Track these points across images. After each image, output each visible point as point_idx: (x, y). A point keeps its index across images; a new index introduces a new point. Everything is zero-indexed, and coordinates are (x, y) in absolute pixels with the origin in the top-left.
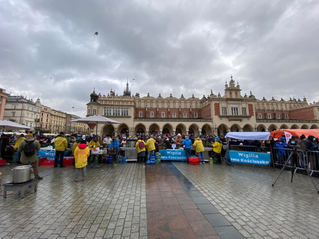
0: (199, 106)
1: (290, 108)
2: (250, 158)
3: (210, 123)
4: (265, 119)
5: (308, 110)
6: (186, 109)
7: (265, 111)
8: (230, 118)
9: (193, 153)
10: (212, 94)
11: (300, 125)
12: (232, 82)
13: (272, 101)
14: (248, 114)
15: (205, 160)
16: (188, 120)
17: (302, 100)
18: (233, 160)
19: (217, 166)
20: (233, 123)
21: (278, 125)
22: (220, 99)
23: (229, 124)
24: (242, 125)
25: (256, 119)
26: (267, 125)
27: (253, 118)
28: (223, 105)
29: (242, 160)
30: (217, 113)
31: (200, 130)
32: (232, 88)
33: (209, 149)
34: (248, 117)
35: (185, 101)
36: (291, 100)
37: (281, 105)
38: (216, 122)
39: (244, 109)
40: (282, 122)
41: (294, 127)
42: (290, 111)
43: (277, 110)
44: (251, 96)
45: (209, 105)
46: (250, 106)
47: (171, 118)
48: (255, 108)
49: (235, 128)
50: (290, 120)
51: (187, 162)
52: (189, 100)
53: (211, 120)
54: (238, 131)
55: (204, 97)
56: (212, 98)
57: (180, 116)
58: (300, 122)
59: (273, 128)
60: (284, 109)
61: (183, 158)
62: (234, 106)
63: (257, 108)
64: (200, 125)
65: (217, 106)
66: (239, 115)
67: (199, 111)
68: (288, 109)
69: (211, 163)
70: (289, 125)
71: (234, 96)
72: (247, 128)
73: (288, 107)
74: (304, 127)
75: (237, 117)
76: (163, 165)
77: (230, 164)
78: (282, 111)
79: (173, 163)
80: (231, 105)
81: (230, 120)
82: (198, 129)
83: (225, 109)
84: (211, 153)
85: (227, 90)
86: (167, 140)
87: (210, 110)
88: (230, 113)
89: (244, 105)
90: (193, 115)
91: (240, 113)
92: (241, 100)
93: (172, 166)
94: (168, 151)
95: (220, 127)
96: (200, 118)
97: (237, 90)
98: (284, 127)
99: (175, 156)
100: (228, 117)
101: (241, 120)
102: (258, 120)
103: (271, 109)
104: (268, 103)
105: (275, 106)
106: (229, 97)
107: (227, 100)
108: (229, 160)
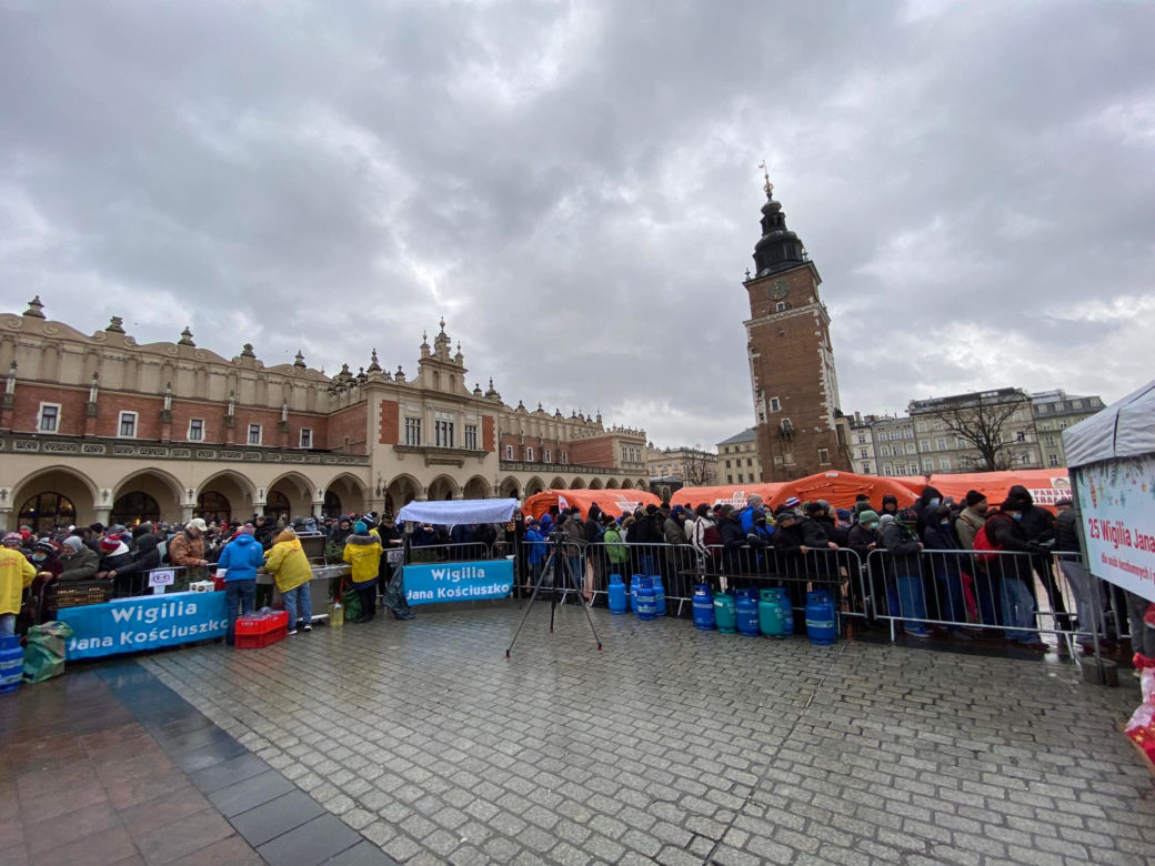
0: (322, 403)
1: (572, 436)
2: (463, 583)
3: (359, 473)
4: (521, 463)
5: (602, 445)
6: (260, 409)
7: (520, 439)
8: (430, 456)
9: (265, 594)
10: (375, 368)
11: (587, 479)
12: (443, 339)
13: (538, 415)
14: (480, 445)
15: (313, 617)
16: (265, 455)
17: (595, 420)
18: (414, 596)
19: (358, 630)
20: (437, 471)
21: (547, 478)
22: (399, 387)
23: (424, 476)
24: (461, 478)
25: (500, 461)
26: (524, 479)
27: (493, 457)
28: (409, 409)
29: (440, 593)
30: (389, 435)
31: (319, 499)
32: (441, 361)
33: (331, 570)
34: (480, 455)
35: (262, 375)
36: (574, 417)
37: (556, 427)
38: (382, 467)
39: (471, 429)
40: (554, 471)
41: (577, 485)
42: (571, 445)
43: (547, 440)
44: (491, 394)
45: (363, 403)
46: (488, 421)
47: (172, 445)
48: (500, 429)
49: (442, 490)
50: (572, 466)
51: (230, 639)
52: (281, 371)
53: (364, 459)
54: (449, 497)
55: (345, 372)
56: (372, 381)
57: (230, 435)
58: (587, 472)
59: (535, 486)
60: (561, 439)
61: (212, 626)
62: (444, 417)
63: (504, 431)
64: (320, 477)
65: (390, 411)
66: (456, 447)
67: (323, 421)
68: (569, 440)
69: (338, 621)
70: (568, 478)
71: (445, 386)
72: (476, 489)
73: (568, 432)
74: (595, 485)
75: (451, 451)
76: (83, 683)
77: (404, 612)
78: (556, 442)
79: (145, 663)
80: (437, 414)
81: (428, 463)
82: (308, 494)
83: (415, 424)
84: (341, 586)
85: (425, 361)
86: (117, 552)
87: (364, 423)
88: (429, 439)
89: (472, 417)
90: (293, 438)
91: (460, 442)
92: (463, 400)
93: (136, 678)
94: (123, 610)
95: (395, 483)
96: (322, 452)
97: (456, 369)
98: (557, 484)
99: (161, 624)
100: (423, 451)
101: (460, 464)
102: (504, 464)
103: (534, 435)
104: (529, 418)
105: (543, 428)
106: (429, 385)
107: (425, 394)
108: (402, 600)
